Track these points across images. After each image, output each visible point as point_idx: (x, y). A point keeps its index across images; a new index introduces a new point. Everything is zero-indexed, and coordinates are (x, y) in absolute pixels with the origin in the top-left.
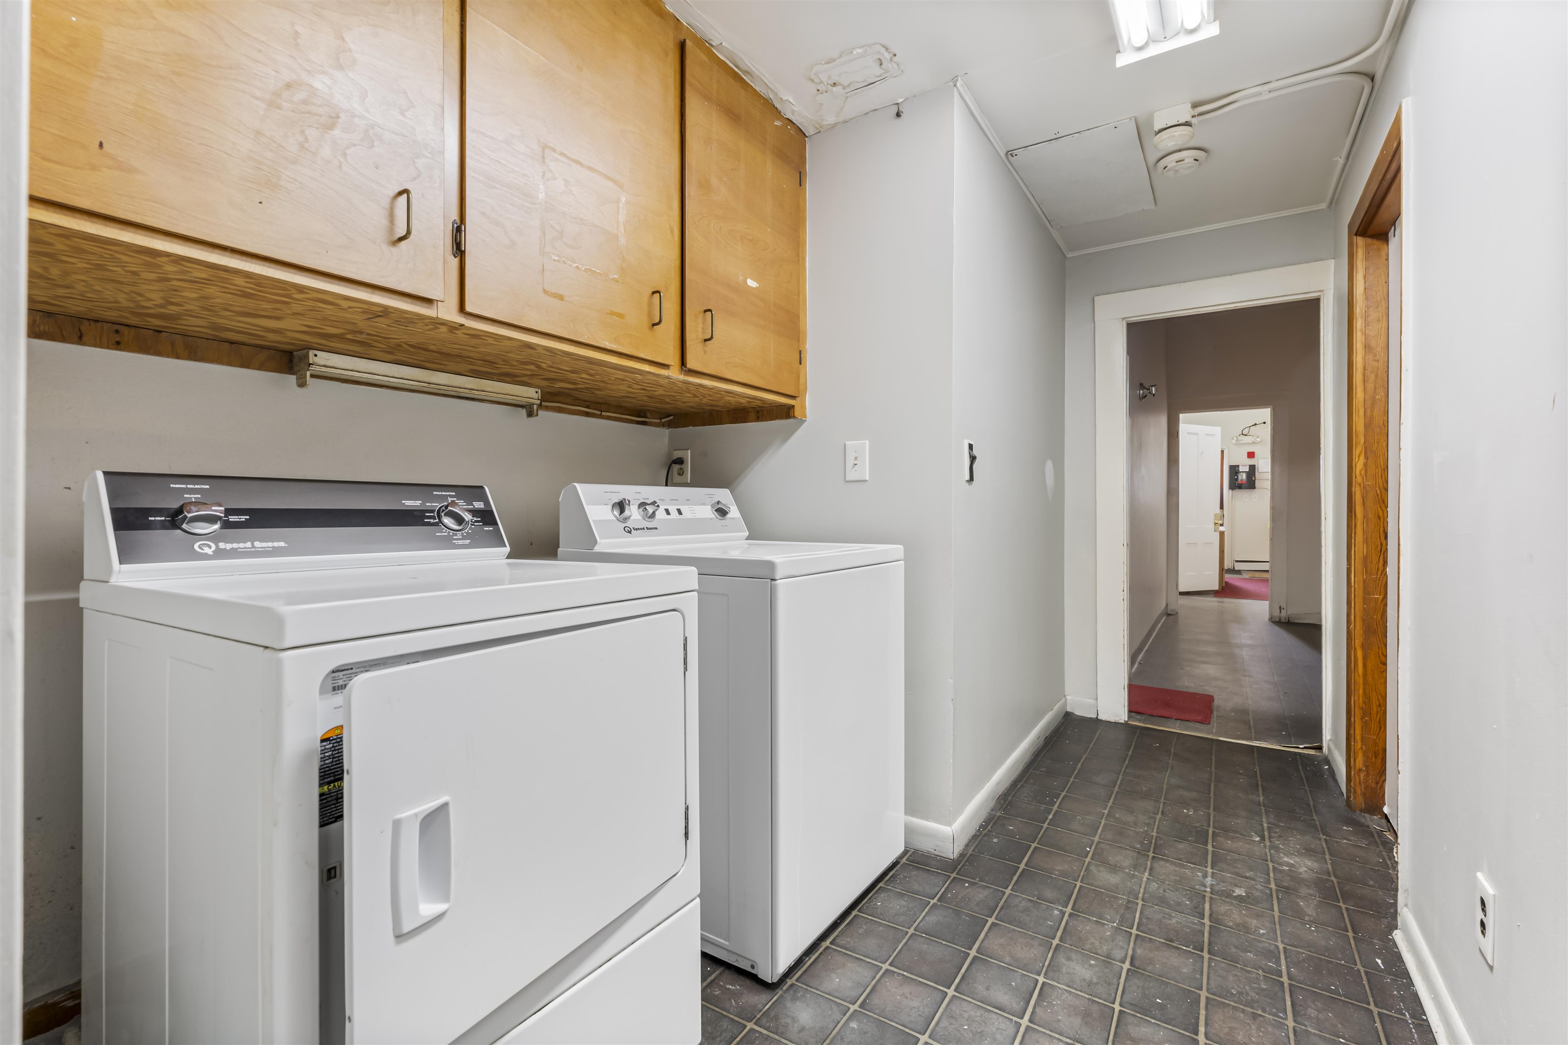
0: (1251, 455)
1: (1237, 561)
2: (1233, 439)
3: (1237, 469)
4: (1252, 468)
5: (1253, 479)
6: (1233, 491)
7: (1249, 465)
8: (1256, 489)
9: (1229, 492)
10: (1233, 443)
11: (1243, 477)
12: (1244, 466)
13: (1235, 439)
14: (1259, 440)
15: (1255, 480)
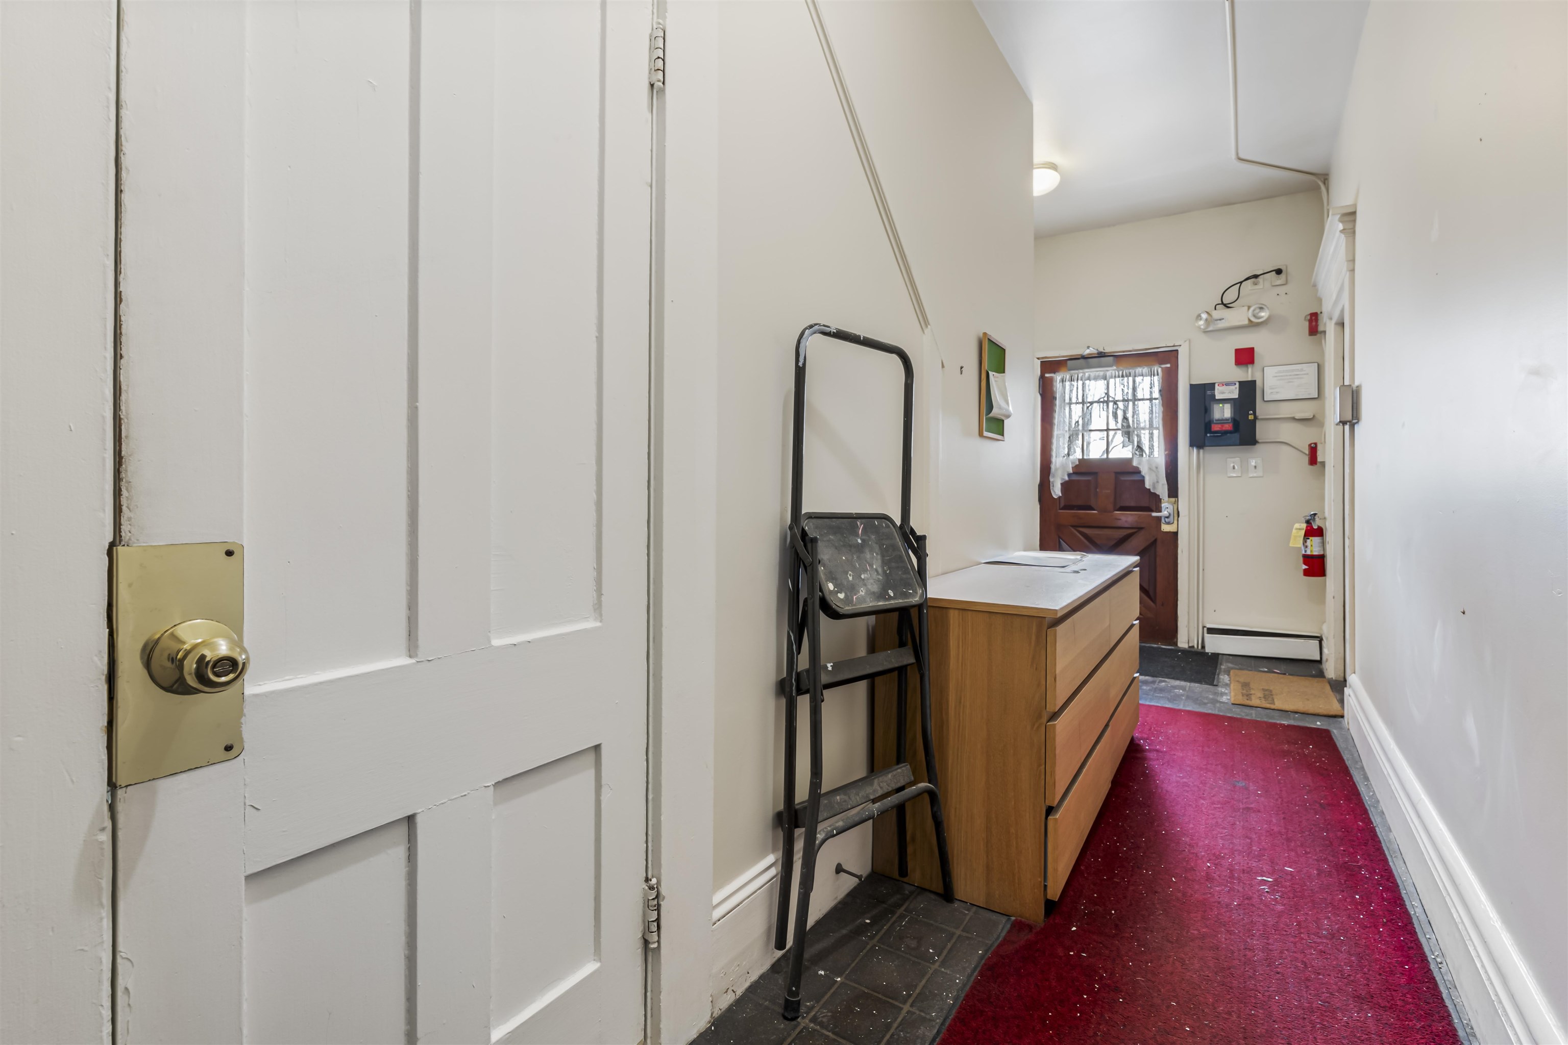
0: (1245, 357)
1: (1211, 631)
2: (1199, 317)
3: (1209, 393)
4: (1248, 390)
5: (1251, 417)
6: (1201, 451)
7: (1240, 383)
8: (1258, 446)
9: (1190, 454)
10: (1199, 327)
11: (1224, 412)
12: (1228, 384)
13: (1204, 316)
14: (1264, 315)
15: (1254, 422)
